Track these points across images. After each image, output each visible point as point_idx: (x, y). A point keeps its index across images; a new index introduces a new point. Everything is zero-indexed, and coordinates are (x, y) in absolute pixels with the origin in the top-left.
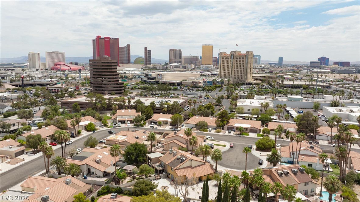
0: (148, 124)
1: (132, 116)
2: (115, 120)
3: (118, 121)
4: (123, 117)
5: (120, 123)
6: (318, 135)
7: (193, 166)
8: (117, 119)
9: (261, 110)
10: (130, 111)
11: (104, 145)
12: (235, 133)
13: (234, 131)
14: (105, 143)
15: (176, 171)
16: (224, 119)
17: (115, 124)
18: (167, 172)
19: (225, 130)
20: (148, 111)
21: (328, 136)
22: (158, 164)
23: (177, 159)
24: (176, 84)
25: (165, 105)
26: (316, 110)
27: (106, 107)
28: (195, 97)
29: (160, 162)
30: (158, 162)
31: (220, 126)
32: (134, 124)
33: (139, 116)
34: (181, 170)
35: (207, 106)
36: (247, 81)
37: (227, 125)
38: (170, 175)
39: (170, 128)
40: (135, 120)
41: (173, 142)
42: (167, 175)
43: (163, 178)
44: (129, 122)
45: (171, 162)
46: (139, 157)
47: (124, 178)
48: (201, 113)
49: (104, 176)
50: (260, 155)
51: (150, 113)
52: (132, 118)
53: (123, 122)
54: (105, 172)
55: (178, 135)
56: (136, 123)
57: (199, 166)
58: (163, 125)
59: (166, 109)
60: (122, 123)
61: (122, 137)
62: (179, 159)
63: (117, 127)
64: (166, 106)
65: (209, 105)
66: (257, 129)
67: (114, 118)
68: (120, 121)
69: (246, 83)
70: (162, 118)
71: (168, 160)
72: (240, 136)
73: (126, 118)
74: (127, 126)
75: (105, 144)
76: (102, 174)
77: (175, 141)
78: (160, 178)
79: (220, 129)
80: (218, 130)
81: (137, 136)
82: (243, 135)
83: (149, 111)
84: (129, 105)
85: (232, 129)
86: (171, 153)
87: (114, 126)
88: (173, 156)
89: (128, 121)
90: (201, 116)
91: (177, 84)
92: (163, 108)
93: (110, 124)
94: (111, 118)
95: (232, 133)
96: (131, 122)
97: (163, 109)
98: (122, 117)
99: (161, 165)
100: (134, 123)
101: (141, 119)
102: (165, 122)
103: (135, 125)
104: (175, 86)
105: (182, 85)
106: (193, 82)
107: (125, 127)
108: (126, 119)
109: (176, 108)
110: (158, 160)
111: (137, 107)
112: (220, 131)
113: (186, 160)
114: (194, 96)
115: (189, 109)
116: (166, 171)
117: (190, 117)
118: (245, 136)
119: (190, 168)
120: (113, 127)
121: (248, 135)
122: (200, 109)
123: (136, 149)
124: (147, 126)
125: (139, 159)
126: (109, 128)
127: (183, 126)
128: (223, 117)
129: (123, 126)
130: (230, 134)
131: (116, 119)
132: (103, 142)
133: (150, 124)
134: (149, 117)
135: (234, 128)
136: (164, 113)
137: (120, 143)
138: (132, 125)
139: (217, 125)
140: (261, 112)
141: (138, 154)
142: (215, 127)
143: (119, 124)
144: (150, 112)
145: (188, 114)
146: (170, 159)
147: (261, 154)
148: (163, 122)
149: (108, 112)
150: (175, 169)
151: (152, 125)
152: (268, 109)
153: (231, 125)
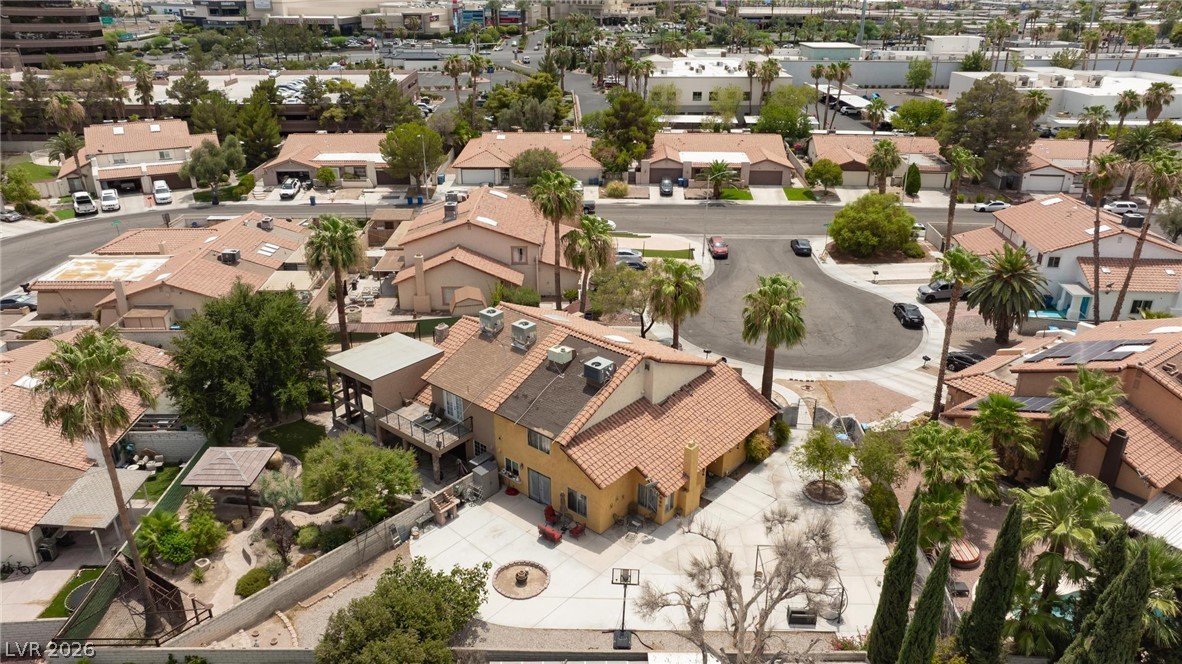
0: (265, 185)
1: (171, 152)
2: (79, 178)
3: (98, 185)
4: (123, 161)
5: (112, 192)
6: (1027, 175)
7: (657, 398)
8: (90, 170)
9: (748, 96)
10: (155, 127)
11: (27, 321)
12: (692, 192)
13: (684, 185)
14: (32, 308)
15: (575, 452)
16: (634, 131)
17: (83, 201)
18: (493, 458)
19: (640, 184)
20: (251, 123)
21: (1067, 175)
22: (417, 411)
23: (551, 367)
24: (337, 28)
25: (331, 91)
26: (917, 90)
27: (17, 118)
28: (435, 68)
29: (427, 396)
30: (415, 397)
31: (617, 166)
32: (190, 192)
33: (208, 145)
34: (604, 437)
35: (530, 86)
36: (606, 11)
37: (651, 161)
38: (523, 473)
39: (384, 198)
40: (192, 169)
41: (453, 260)
42: (501, 478)
43: (478, 498)
44: (161, 184)
45: (515, 396)
46: (284, 385)
47: (209, 548)
48: (508, 117)
49: (47, 558)
50: (874, 282)
51: (263, 130)
52: (175, 164)
53: (129, 186)
54: (47, 531)
55: (468, 224)
56: (200, 186)
57: (687, 389)
58: (344, 184)
59: (339, 113)
60: (122, 192)
61: (138, 266)
62: (564, 367)
63: (101, 215)
64: (334, 98)
65: (538, 81)
66: (779, 169)
67: (74, 167)
68: (110, 184)
69: (601, 18)
70: (330, 151)
71: (491, 385)
72: (718, 205)
73: (144, 167)
74: (157, 204)
75: (35, 314)
76: (25, 552)
77: (461, 256)
78: (460, 506)
79: (621, 179)
80: (613, 184)
81: (228, 251)
82: (727, 197)
83: (260, 120)
84: (146, 103)
85: (673, 175)
86: (495, 335)
87: (83, 208)
88: (515, 350)
89: (155, 178)
90: (515, 131)
91: (341, 26)
92: (322, 109)
93: (54, 201)
94: (54, 174)
95: (679, 194)
96: (176, 182)
97: (326, 114)
98: (116, 162)
99: (438, 415)
100: (188, 186)
101: (224, 162)
102: (351, 171)
103: (197, 197)
104: (335, 34)
105: (362, 31)
106: (405, 16)
107: (147, 209)
108: (144, 169)
109: (388, 103)
110: (410, 383)
111: (193, 110)
112: (626, 190)
113: (622, 371)
114: (430, 64)
115: (430, 111)
116: (481, 449)
117: (461, 139)
118: (739, 202)
119: (647, 417)
120: (78, 215)
121: (749, 197)
122: (500, 100)
123: (248, 336)
124: (264, 196)
125: (284, 398)
126: (51, 220)
127: (441, 181)
128: (626, 124)
129: (134, 204)
130: (667, 201)
131: (84, 171)
132: (22, 305)
133: (276, 186)
134: (260, 151)
135: (681, 170)
136: (332, 127)
137: (128, 298)
138: (179, 199)
139: (604, 165)
140: (747, 103)
141: (274, 364)
142: (593, 176)
143: (106, 199)
144: (265, 125)
145: (452, 127)
146: (505, 374)
147: (877, 278)
148: (340, 168)
149: (35, 144)
150: (564, 438)
151: (289, 187)
152: (774, 86)
153: (667, 159)
